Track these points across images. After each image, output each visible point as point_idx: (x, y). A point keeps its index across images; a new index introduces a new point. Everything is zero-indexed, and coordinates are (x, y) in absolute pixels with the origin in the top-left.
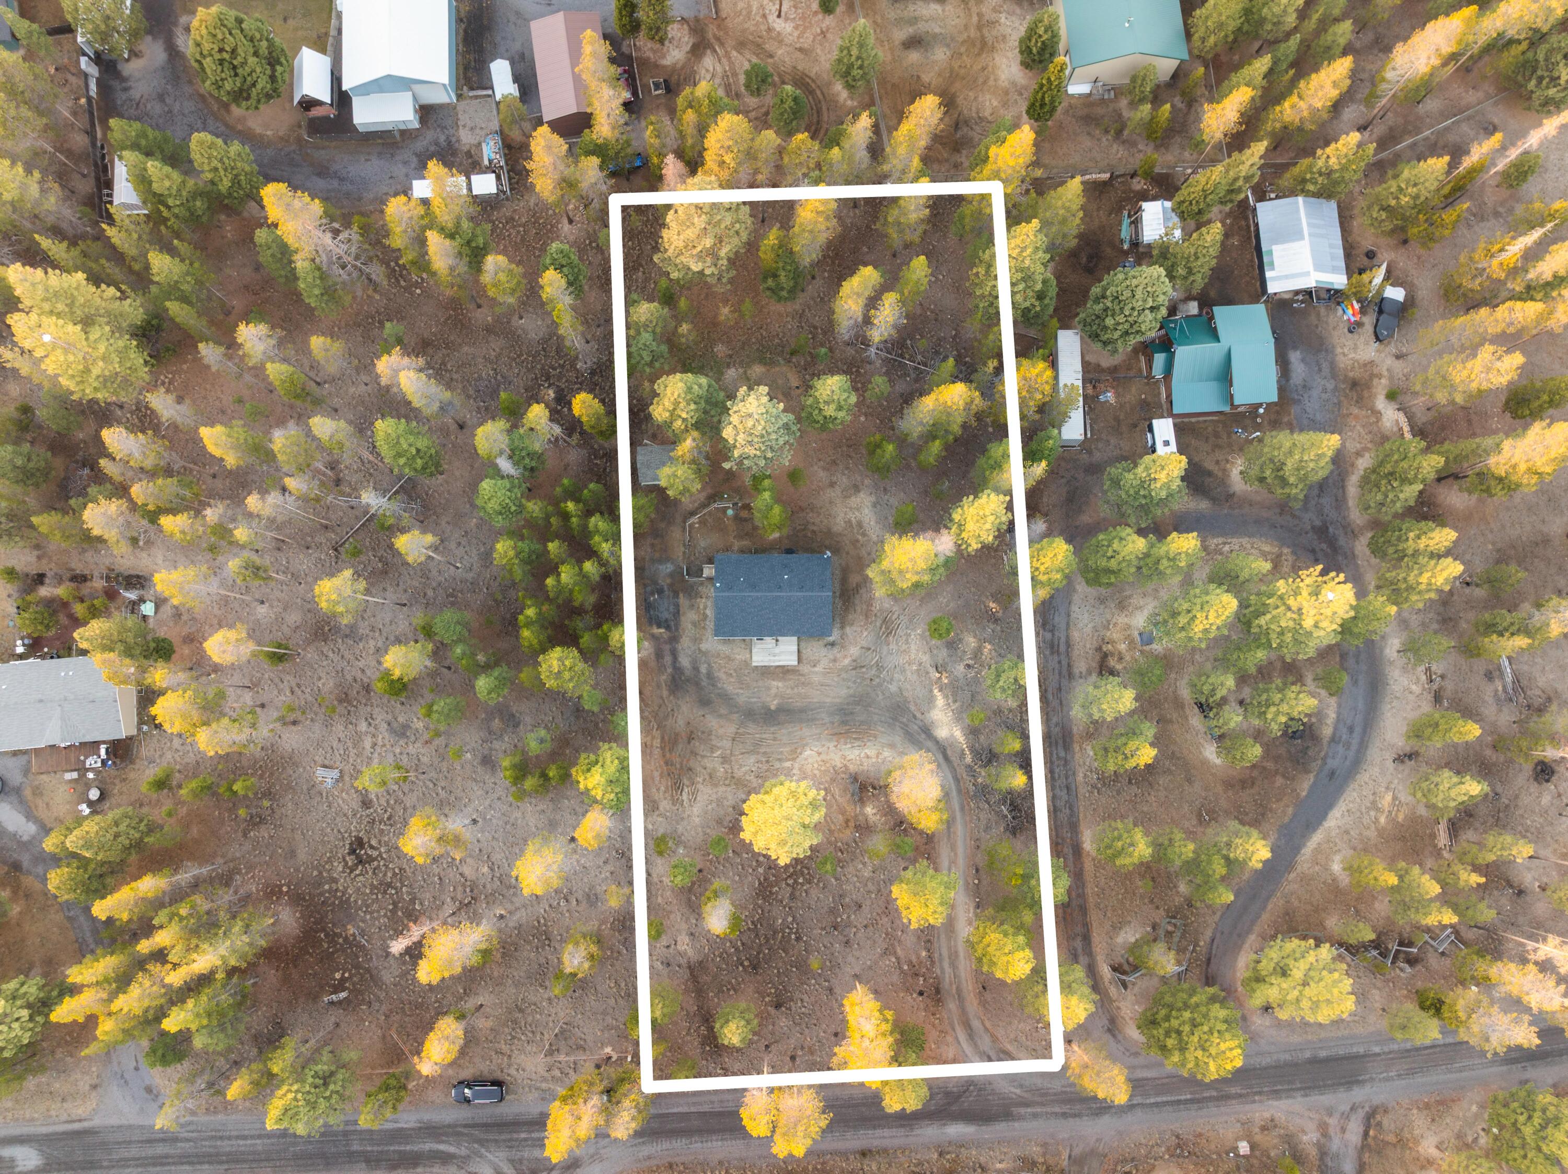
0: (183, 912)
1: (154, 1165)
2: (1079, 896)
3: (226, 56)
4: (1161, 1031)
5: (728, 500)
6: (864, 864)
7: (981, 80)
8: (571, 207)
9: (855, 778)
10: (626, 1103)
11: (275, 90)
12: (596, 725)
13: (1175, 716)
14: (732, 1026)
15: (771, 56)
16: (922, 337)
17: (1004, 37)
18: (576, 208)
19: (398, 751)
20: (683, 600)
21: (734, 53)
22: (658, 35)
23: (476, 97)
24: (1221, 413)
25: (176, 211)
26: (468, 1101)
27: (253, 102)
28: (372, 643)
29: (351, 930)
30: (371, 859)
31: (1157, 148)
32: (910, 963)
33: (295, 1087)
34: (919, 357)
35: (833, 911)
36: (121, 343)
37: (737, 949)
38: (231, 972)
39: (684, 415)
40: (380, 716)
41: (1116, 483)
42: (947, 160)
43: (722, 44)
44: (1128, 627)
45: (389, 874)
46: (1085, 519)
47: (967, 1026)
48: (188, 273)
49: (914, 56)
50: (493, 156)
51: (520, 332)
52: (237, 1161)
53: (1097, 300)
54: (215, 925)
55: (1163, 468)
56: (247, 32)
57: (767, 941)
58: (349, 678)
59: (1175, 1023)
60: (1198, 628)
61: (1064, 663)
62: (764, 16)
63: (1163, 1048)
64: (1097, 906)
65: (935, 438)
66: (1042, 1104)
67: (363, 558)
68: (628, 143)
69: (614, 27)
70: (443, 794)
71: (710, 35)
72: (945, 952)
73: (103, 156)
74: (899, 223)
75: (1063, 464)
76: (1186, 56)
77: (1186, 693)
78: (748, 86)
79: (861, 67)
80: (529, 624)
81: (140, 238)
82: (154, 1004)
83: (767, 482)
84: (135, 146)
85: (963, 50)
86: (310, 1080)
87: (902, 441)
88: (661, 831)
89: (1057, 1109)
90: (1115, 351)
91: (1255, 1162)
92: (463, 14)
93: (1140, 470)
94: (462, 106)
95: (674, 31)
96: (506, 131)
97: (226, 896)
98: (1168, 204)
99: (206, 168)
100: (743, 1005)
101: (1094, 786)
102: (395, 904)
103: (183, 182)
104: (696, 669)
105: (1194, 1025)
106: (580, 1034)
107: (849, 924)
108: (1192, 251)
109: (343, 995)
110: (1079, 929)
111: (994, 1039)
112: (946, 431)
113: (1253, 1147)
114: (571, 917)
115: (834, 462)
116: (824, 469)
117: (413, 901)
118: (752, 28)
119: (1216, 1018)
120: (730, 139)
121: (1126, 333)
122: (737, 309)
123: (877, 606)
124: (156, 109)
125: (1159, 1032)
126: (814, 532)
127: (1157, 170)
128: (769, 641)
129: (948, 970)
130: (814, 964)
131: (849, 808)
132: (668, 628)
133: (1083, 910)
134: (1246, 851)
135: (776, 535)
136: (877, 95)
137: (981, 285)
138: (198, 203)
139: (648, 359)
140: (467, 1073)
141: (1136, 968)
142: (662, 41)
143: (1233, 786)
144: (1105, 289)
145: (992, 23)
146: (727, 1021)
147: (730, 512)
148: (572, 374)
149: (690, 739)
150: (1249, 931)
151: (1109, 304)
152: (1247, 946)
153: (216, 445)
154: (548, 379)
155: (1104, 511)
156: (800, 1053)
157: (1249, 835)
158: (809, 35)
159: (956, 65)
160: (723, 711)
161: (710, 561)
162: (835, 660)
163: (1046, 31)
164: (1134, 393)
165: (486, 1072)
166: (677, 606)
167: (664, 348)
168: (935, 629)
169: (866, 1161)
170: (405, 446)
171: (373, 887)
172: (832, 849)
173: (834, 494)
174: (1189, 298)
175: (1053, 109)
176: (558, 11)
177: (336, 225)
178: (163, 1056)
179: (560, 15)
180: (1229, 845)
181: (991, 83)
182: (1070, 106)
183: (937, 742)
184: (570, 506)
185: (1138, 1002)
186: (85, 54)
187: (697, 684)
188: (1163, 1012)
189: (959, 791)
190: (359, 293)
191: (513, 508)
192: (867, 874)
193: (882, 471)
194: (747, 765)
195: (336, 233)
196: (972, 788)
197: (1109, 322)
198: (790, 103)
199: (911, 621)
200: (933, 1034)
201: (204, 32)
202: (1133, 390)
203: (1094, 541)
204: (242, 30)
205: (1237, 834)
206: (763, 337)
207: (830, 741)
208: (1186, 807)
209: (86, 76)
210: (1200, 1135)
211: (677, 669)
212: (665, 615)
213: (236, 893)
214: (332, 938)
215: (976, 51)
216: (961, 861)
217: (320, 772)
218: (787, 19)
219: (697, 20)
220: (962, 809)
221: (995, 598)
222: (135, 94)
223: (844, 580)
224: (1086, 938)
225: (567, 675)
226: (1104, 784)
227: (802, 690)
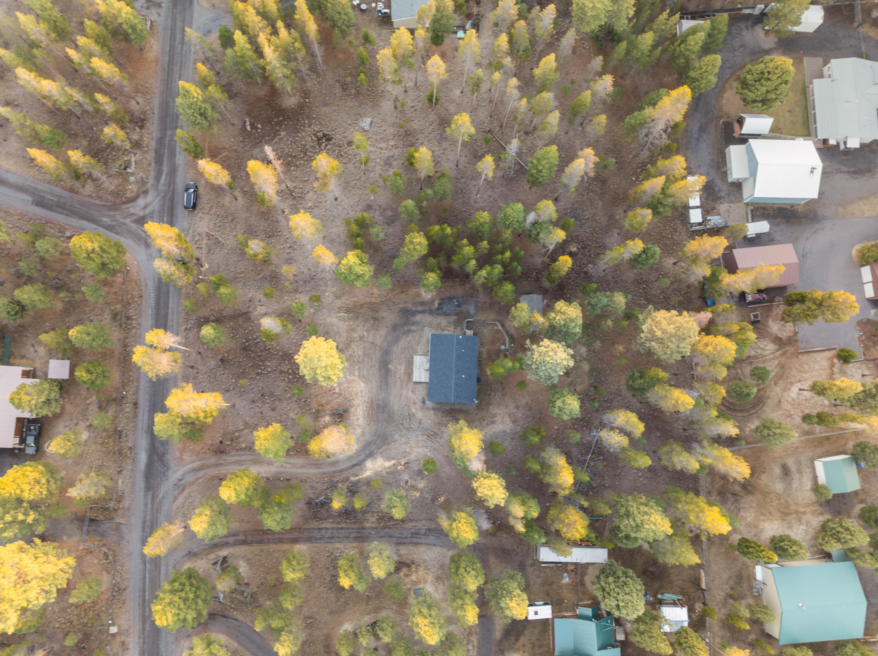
0: (297, 45)
1: (171, 34)
2: (269, 540)
3: (766, 75)
4: (184, 580)
5: (510, 346)
6: (297, 414)
7: (763, 511)
8: (683, 264)
9: (346, 411)
10: (173, 268)
11: (748, 103)
12: (385, 267)
13: (371, 607)
14: (211, 331)
15: (775, 384)
16: (605, 466)
17: (791, 527)
18: (682, 267)
19: (378, 161)
20: (453, 318)
21: (776, 362)
22: (786, 317)
23: (747, 214)
24: (554, 650)
25: (678, 49)
26: (187, 190)
27: (741, 91)
28: (437, 149)
29: (283, 134)
30: (320, 145)
31: (722, 621)
32: (239, 437)
33: (200, 97)
34: (592, 464)
35: (272, 394)
36: (602, 16)
37: (255, 339)
38: (264, 69)
39: (557, 318)
40: (397, 152)
41: (512, 578)
42: (713, 487)
43: (782, 355)
44: (425, 582)
45: (311, 154)
46: (492, 559)
47: (201, 468)
48: (642, 54)
49: (777, 470)
50: (713, 221)
51: (610, 233)
52: (168, 74)
53: (625, 573)
54: (289, 61)
55: (518, 605)
56: (780, 86)
57: (258, 356)
58: (419, 136)
59: (187, 588)
60: (419, 620)
61: (406, 541)
62: (800, 381)
63: (174, 581)
64: (262, 551)
65: (542, 467)
66: (152, 509)
67: (484, 145)
68: (720, 295)
69: (790, 291)
70: (353, 183)
71: (787, 348)
72: (243, 458)
73: (709, 16)
74: (671, 452)
75: (526, 548)
76: (781, 643)
77: (383, 614)
78: (756, 368)
79: (769, 435)
80: (442, 230)
81: (663, 30)
82: (250, 29)
83: (517, 365)
84: (713, 28)
85: (782, 501)
86: (203, 106)
87: (540, 448)
88: (324, 300)
89: (148, 518)
90: (593, 584)
91: (104, 636)
92: (795, 207)
93: (518, 591)
94: (743, 206)
95: (790, 327)
96: (727, 229)
97: (304, 68)
98: (686, 624)
99: (702, 63)
100: (223, 339)
101: (332, 554)
102: (295, 157)
103: (694, 53)
104: (414, 324)
105: (185, 600)
106: (217, 251)
107: (264, 403)
108: (654, 635)
109: (249, 128)
110: (250, 538)
111: (191, 484)
112: (545, 474)
113: (113, 635)
114: (281, 249)
115: (530, 409)
116: (527, 403)
117: (296, 166)
118: (792, 373)
119: (187, 614)
120: (721, 350)
121: (604, 590)
122: (622, 355)
123: (444, 429)
124: (736, 43)
125: (183, 580)
126: (490, 395)
127: (708, 619)
128: (427, 366)
129: (233, 459)
130: (242, 382)
131: (329, 407)
132: (438, 309)
133: (260, 542)
134: (284, 642)
135: (489, 373)
136: (752, 446)
137: (634, 500)
138: (682, 61)
139: (592, 302)
140: (201, 191)
141: (223, 570)
142: (783, 319)
143: (326, 640)
144: (631, 578)
145: (800, 520)
146: (215, 329)
147: (503, 347)
148: (585, 261)
149: (375, 319)
150: (240, 643)
151: (622, 579)
152: (231, 641)
153: (545, 63)
154: (583, 248)
155: (496, 572)
156: (195, 371)
157: (295, 645)
158: (789, 407)
159: (773, 496)
160: (389, 338)
161: (475, 334)
162: (414, 403)
163: (794, 551)
164: (568, 596)
165: (201, 201)
166: (449, 315)
167: (599, 311)
168: (429, 462)
169: (131, 405)
170: (543, 163)
171: (305, 145)
172: (307, 396)
173: (512, 408)
174: (626, 634)
175: (745, 554)
176: (799, 259)
177: (669, 130)
178: (224, 36)
179: (797, 261)
180: (291, 632)
181: (762, 517)
182: (748, 567)
183: (364, 460)
184: (508, 254)
185: (204, 570)
186: (766, 7)
187: (405, 324)
188: (194, 582)
189: (335, 472)
190: (632, 146)
191: (507, 223)
192: (292, 415)
193: (524, 437)
194: (357, 350)
195: (665, 131)
196: (336, 480)
197: (611, 579)
198: (746, 391)
199: (435, 449)
200: (198, 448)
201: (779, 63)
202: (571, 595)
203: (476, 561)
204: (781, 84)
205: (296, 638)
206: (605, 371)
207: (369, 398)
208: (316, 609)
209: (754, 8)
210: (124, 603)
211: (414, 313)
212: (445, 308)
213: (307, 75)
214: (279, 124)
215: (782, 509)
216: (294, 471)
217: (369, 120)
218: (798, 394)
219: (796, 341)
220: (324, 473)
221: (447, 501)
222: (744, 33)
223: (461, 411)
224: (244, 543)
225: (411, 247)
226: (333, 560)
227: (398, 383)
